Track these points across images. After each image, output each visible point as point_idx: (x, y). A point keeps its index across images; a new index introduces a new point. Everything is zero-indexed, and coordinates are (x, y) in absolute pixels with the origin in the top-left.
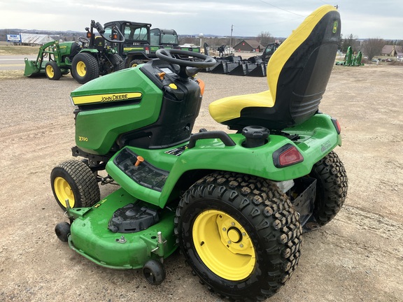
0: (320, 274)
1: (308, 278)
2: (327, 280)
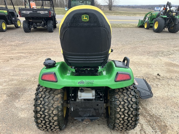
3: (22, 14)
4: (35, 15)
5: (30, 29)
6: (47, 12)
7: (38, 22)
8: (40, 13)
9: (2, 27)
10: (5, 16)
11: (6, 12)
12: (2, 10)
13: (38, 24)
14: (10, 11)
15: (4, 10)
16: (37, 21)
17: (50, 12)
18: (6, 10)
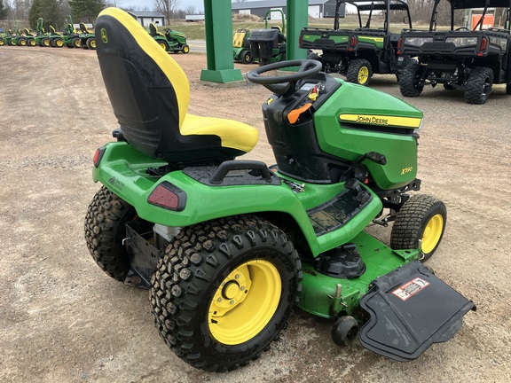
0: (120, 332)
1: (122, 320)
2: (108, 333)
3: (406, 46)
4: (438, 51)
5: (421, 88)
6: (473, 41)
7: (445, 71)
8: (452, 44)
9: (357, 76)
10: (373, 50)
11: (379, 40)
12: (371, 35)
13: (444, 76)
14: (392, 39)
15: (377, 36)
16: (441, 67)
17: (483, 42)
18: (381, 36)
